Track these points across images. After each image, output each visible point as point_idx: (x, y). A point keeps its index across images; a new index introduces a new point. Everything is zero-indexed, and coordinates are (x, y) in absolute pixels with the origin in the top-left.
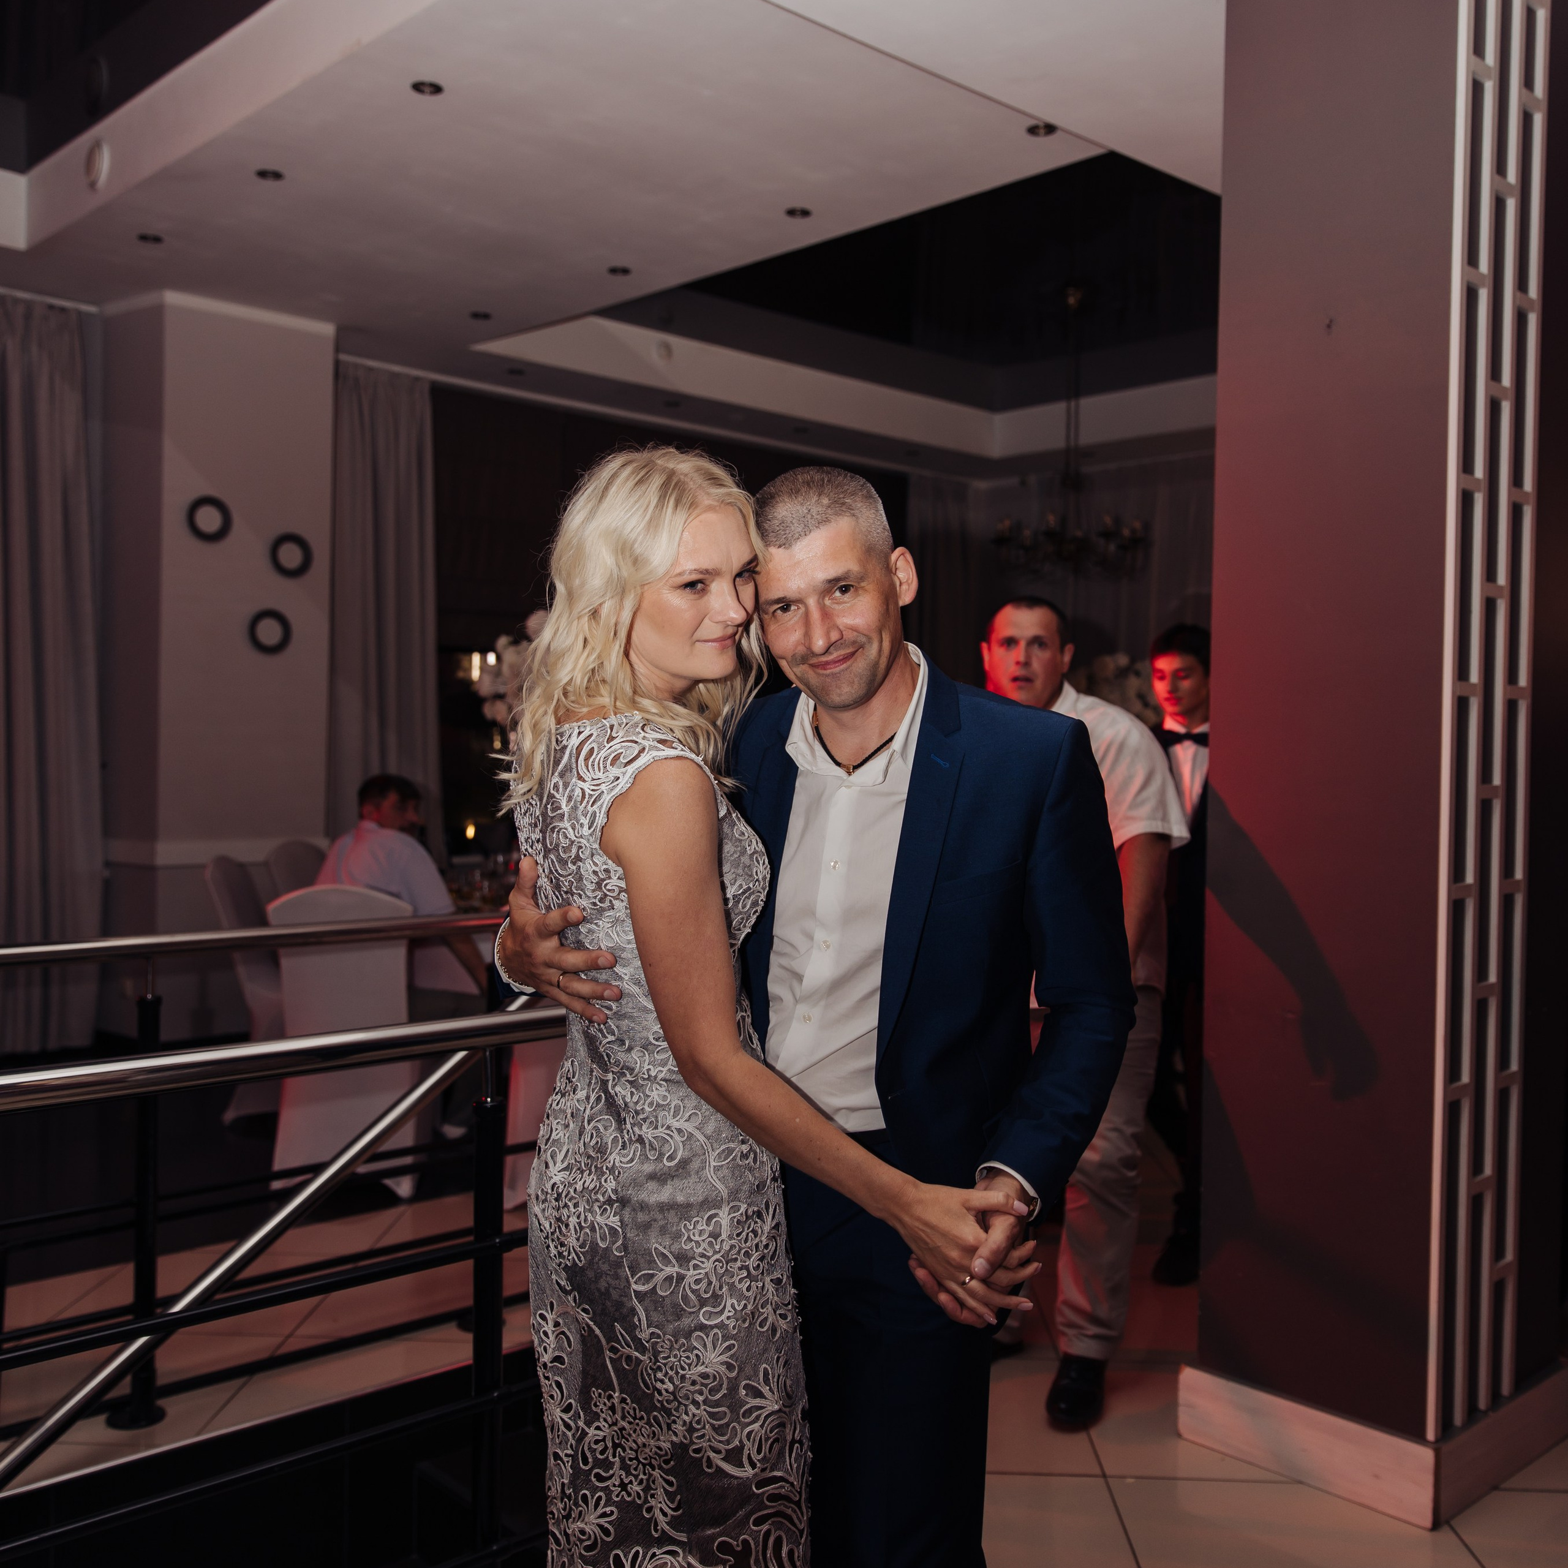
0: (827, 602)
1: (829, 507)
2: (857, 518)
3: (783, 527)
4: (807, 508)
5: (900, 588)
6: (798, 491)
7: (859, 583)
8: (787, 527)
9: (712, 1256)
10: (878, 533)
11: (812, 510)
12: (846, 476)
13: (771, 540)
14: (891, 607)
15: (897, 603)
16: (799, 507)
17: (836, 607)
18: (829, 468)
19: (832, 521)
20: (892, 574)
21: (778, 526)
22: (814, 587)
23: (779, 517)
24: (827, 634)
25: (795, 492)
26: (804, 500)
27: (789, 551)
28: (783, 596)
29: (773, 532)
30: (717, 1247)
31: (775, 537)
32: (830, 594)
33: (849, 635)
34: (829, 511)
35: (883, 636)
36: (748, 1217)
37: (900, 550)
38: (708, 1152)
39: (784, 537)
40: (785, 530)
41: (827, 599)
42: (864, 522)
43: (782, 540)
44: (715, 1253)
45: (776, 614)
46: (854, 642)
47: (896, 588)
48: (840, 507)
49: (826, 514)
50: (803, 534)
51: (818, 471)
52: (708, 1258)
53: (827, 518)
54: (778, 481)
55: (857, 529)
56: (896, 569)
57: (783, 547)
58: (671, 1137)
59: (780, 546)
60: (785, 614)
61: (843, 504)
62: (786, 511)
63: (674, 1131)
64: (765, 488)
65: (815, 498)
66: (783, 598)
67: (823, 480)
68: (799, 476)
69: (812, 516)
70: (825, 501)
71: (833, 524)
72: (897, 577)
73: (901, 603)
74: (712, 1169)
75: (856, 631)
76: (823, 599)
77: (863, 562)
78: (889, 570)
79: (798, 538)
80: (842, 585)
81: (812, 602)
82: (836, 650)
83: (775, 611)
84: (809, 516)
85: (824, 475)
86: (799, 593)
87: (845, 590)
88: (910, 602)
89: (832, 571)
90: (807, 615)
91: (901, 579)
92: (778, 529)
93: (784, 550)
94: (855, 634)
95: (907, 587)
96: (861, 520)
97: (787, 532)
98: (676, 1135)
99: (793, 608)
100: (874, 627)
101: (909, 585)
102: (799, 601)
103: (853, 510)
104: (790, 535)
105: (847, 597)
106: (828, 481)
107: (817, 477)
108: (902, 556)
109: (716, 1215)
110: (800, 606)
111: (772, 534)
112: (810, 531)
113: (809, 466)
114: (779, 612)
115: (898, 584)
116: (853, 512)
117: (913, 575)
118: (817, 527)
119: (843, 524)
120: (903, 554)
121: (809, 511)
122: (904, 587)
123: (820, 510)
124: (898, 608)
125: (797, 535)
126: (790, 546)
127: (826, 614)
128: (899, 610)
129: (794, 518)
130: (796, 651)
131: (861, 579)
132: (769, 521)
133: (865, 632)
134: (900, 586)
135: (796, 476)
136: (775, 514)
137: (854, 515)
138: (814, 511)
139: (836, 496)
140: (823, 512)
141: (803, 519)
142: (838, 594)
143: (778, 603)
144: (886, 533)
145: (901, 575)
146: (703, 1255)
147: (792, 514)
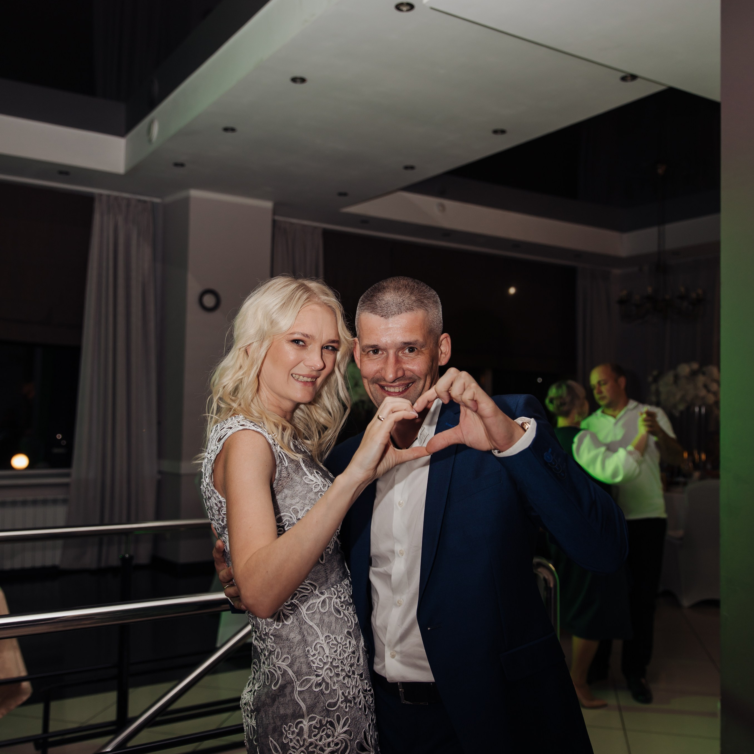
0: (400, 354)
1: (415, 302)
2: (428, 312)
3: (387, 306)
4: (402, 299)
5: (441, 356)
6: (399, 289)
7: (421, 348)
8: (389, 306)
9: (299, 748)
10: (437, 323)
11: (405, 301)
12: (426, 288)
13: (378, 311)
14: (434, 365)
15: (437, 363)
16: (398, 298)
17: (404, 358)
18: (418, 281)
19: (415, 310)
20: (438, 347)
21: (384, 305)
22: (396, 344)
23: (386, 299)
24: (396, 372)
25: (397, 289)
26: (402, 294)
27: (387, 320)
28: (377, 344)
29: (380, 307)
30: (302, 743)
31: (381, 310)
32: (403, 350)
33: (408, 374)
34: (414, 304)
35: (427, 379)
36: (322, 725)
37: (445, 335)
38: (295, 682)
39: (386, 311)
40: (388, 308)
41: (400, 352)
42: (431, 315)
43: (384, 313)
44: (301, 746)
45: (369, 353)
46: (410, 378)
47: (439, 355)
48: (421, 303)
49: (412, 305)
50: (397, 313)
51: (412, 281)
52: (297, 750)
53: (412, 307)
54: (389, 280)
55: (427, 318)
56: (441, 345)
57: (384, 317)
58: (276, 671)
59: (382, 316)
60: (375, 355)
61: (422, 302)
62: (391, 297)
63: (277, 668)
64: (381, 282)
65: (408, 295)
66: (377, 345)
67: (414, 286)
68: (401, 281)
69: (405, 304)
70: (413, 298)
71: (415, 312)
72: (440, 349)
73: (439, 364)
74: (297, 693)
75: (412, 372)
76: (398, 352)
77: (425, 338)
78: (437, 345)
79: (394, 315)
80: (411, 347)
81: (391, 352)
82: (399, 381)
83: (369, 351)
84: (403, 304)
85: (415, 284)
86: (386, 345)
87: (412, 350)
88: (445, 364)
89: (408, 338)
90: (387, 358)
91: (442, 351)
92: (384, 306)
93: (384, 319)
94: (412, 374)
95: (444, 356)
96: (430, 314)
97: (389, 309)
98: (277, 670)
99: (380, 352)
100: (424, 373)
101: (446, 355)
102: (385, 350)
103: (427, 307)
104: (390, 312)
105: (412, 355)
106: (417, 288)
107: (411, 284)
108: (445, 339)
109: (301, 722)
110: (384, 352)
111: (379, 308)
112: (402, 312)
113: (408, 277)
114: (371, 352)
115: (440, 353)
116: (427, 308)
117: (449, 350)
118: (406, 311)
119: (420, 314)
120: (446, 337)
121: (403, 301)
122: (443, 355)
123: (409, 302)
124: (437, 366)
125: (394, 313)
126: (388, 317)
127: (398, 361)
128: (438, 367)
129: (394, 303)
130: (375, 376)
131: (422, 346)
132: (380, 300)
133: (418, 375)
134: (441, 354)
135: (400, 280)
136: (384, 298)
137: (427, 310)
138: (406, 302)
139: (420, 296)
140: (411, 304)
141: (399, 305)
142: (407, 351)
143: (373, 348)
144: (441, 325)
145: (442, 348)
146: (294, 747)
147: (394, 300)
